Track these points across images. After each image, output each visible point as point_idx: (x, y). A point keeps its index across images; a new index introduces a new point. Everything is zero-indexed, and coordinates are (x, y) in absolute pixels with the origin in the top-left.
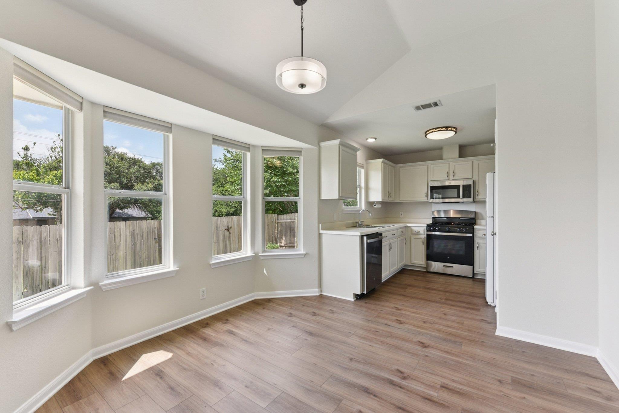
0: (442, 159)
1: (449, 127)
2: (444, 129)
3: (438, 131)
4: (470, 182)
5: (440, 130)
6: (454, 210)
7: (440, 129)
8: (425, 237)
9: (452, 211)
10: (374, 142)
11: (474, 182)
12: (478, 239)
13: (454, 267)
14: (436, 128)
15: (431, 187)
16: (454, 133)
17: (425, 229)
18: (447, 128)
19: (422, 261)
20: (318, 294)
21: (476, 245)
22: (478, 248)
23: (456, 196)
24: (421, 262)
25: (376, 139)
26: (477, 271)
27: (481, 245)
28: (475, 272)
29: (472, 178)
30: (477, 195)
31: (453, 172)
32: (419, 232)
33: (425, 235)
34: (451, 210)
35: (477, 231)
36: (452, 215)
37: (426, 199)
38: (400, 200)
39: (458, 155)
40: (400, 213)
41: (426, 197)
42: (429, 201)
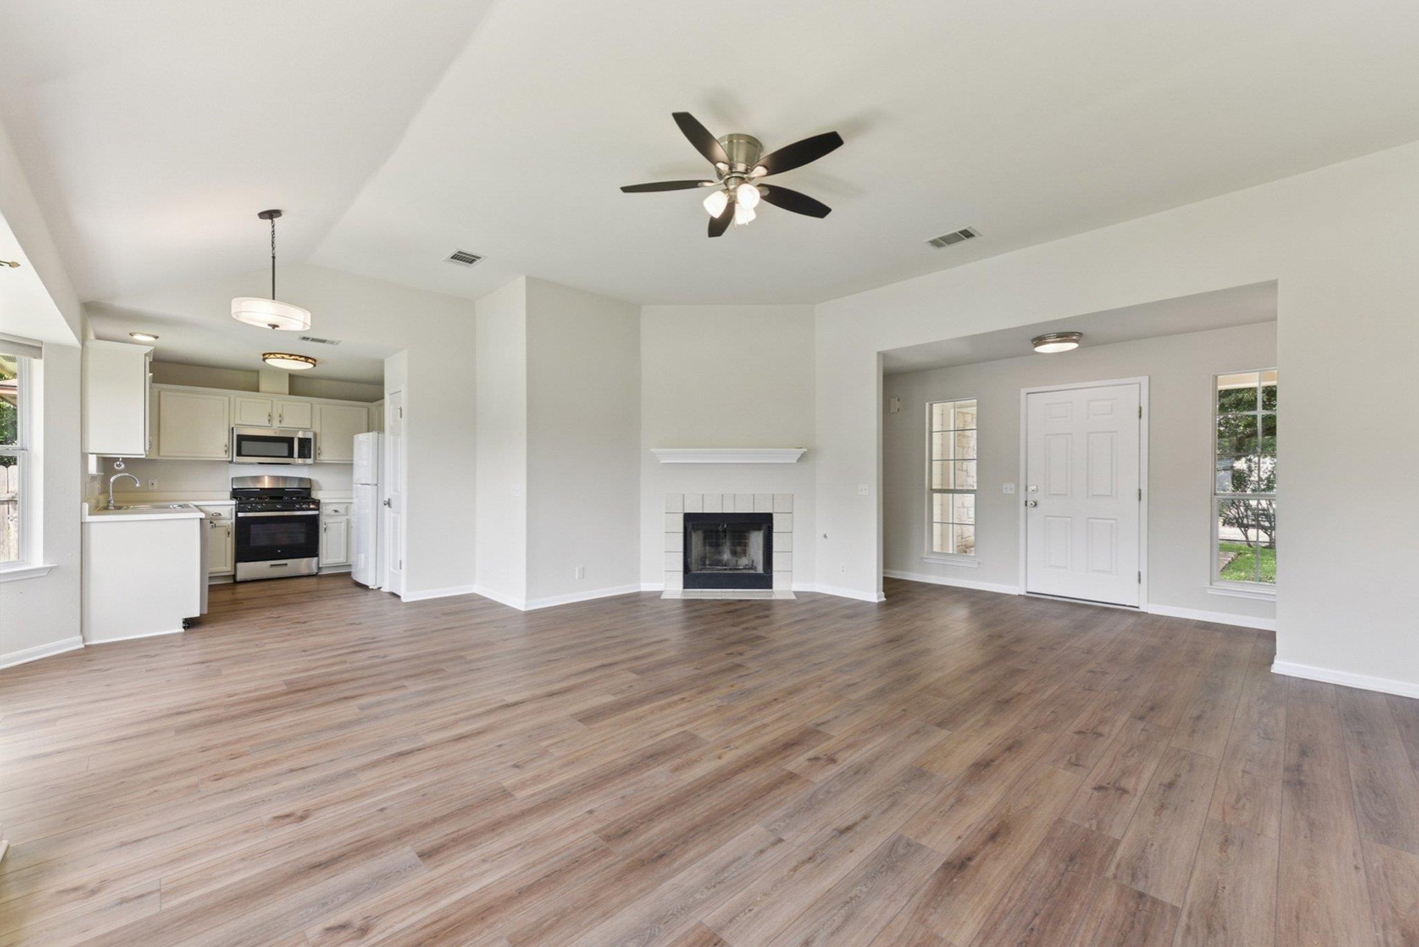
0: (257, 390)
1: (310, 358)
2: (303, 359)
3: (294, 359)
4: (309, 435)
5: (297, 360)
6: (269, 476)
7: (297, 357)
8: (232, 523)
9: (266, 477)
10: (153, 342)
11: (315, 435)
12: (325, 518)
13: (288, 564)
14: (291, 355)
15: (238, 436)
16: (312, 366)
17: (232, 509)
18: (307, 359)
19: (226, 566)
20: (82, 646)
21: (322, 527)
22: (325, 529)
23: (286, 455)
24: (224, 568)
25: (156, 337)
26: (324, 563)
27: (329, 525)
28: (321, 566)
29: (311, 428)
30: (319, 454)
31: (280, 416)
32: (220, 514)
33: (232, 519)
34: (264, 476)
35: (324, 508)
36: (267, 484)
37: (227, 456)
38: (161, 454)
39: (287, 390)
40: (150, 481)
41: (226, 452)
42: (232, 461)
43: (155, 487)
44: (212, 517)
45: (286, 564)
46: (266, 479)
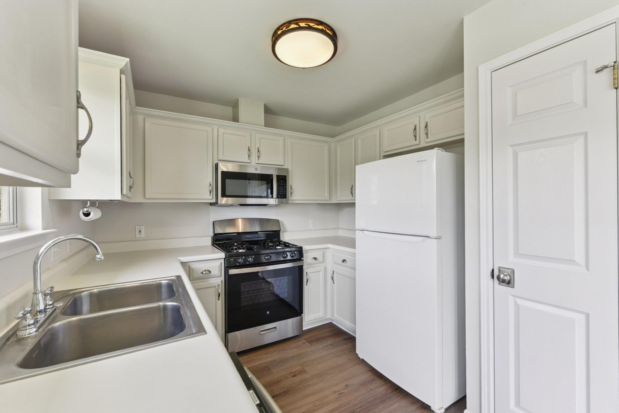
0: (238, 121)
11: (288, 173)
13: (277, 328)
15: (223, 173)
17: (221, 265)
21: (305, 279)
22: (307, 281)
23: (265, 195)
26: (306, 320)
27: (310, 275)
28: (303, 324)
29: (284, 164)
30: (293, 193)
31: (258, 151)
32: (208, 270)
33: (221, 276)
34: (239, 219)
35: (306, 256)
36: (240, 227)
37: (211, 197)
38: (147, 197)
39: (263, 122)
40: (137, 227)
41: (210, 192)
42: (217, 203)
43: (143, 235)
44: (202, 275)
45: (275, 328)
46: (240, 223)
